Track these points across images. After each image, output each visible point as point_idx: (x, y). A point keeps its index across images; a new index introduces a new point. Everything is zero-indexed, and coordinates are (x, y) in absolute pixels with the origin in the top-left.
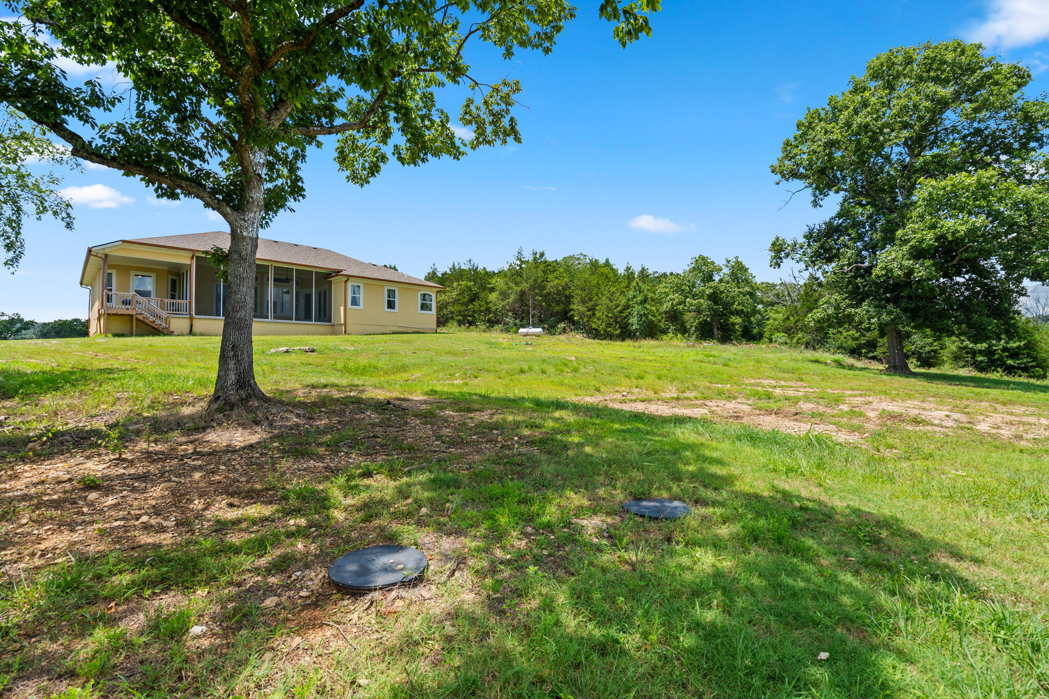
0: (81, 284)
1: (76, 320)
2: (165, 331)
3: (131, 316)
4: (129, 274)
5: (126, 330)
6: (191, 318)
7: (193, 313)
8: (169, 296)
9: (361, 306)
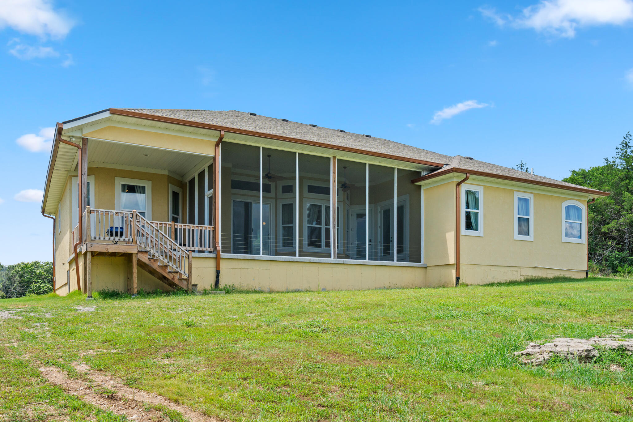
0: (43, 212)
1: (36, 265)
2: (184, 285)
3: (128, 257)
4: (113, 184)
5: (118, 285)
6: (218, 259)
7: (220, 247)
8: (171, 218)
9: (480, 232)
